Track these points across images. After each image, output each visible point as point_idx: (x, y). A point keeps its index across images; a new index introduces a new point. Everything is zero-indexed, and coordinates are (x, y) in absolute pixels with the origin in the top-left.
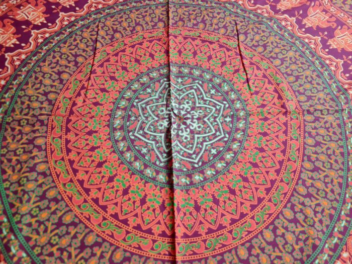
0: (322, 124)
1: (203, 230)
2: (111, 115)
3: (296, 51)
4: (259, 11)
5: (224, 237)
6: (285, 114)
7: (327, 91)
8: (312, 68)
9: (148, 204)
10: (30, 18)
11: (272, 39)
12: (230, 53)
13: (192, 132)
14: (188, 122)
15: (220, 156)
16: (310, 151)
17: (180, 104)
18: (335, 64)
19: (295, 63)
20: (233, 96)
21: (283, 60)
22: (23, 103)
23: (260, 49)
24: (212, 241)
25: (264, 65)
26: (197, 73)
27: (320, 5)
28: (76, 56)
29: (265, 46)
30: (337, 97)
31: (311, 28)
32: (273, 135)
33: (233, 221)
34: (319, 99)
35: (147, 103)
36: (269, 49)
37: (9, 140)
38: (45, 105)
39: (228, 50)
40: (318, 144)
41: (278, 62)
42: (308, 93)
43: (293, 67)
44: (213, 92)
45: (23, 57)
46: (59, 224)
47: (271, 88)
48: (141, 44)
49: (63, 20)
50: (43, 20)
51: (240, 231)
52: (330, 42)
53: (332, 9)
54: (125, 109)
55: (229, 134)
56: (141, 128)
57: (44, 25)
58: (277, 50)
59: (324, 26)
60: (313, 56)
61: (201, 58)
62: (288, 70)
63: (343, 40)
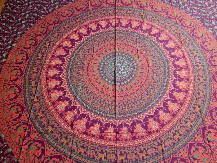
0: (159, 70)
1: (123, 96)
2: (99, 66)
3: (155, 48)
4: (144, 35)
5: (129, 97)
6: (149, 67)
7: (162, 61)
8: (159, 54)
9: (109, 89)
10: (75, 38)
11: (148, 44)
12: (134, 49)
13: (121, 71)
14: (120, 69)
15: (129, 78)
16: (154, 77)
17: (118, 64)
18: (166, 52)
19: (154, 52)
20: (134, 62)
21: (150, 51)
22: (75, 63)
23: (143, 47)
24: (125, 98)
25: (144, 52)
26: (123, 55)
27: (165, 32)
28: (88, 50)
29: (145, 47)
30: (165, 62)
31: (161, 40)
32: (144, 73)
33: (131, 94)
34: (160, 63)
35: (109, 64)
36: (146, 47)
37: (73, 73)
38: (81, 64)
39: (134, 48)
40: (157, 75)
41: (148, 52)
42: (157, 61)
43: (153, 53)
44: (128, 60)
45: (74, 50)
46: (88, 93)
47: (145, 59)
48: (107, 46)
49: (84, 39)
50: (78, 39)
51: (133, 96)
52: (166, 45)
53: (169, 34)
54: (103, 65)
55: (132, 72)
56: (107, 70)
57: (78, 40)
58: (149, 48)
59: (165, 40)
60: (160, 50)
61: (125, 50)
62: (151, 54)
63: (171, 44)
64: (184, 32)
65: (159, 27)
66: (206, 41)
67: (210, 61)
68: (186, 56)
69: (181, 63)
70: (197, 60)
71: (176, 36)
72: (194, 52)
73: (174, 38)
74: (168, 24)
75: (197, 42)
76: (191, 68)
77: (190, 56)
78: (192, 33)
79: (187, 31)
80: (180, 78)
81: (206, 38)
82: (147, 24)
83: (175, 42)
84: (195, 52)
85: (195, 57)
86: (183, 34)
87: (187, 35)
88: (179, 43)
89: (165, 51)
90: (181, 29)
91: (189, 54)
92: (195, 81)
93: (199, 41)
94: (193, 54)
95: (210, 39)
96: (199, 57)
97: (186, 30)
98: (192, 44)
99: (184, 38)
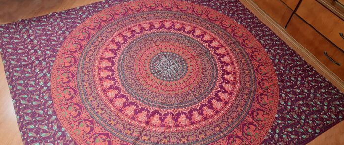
11: (155, 100)
16: (133, 71)
21: (149, 93)
23: (157, 94)
25: (154, 89)
36: (155, 96)
40: (131, 73)
41: (150, 92)
42: (137, 86)
59: (139, 114)
63: (130, 111)
64: (120, 135)
65: (154, 129)
66: (89, 133)
67: (81, 108)
68: (108, 104)
69: (112, 94)
70: (95, 104)
71: (129, 124)
72: (100, 111)
73: (129, 120)
74: (145, 140)
75: (100, 127)
76: (101, 92)
77: (104, 105)
78: (110, 138)
79: (117, 139)
80: (108, 79)
81: (90, 139)
82: (170, 127)
83: (127, 115)
84: (100, 113)
85: (98, 106)
86: (121, 131)
87: (116, 133)
88: (122, 116)
89: (133, 100)
90: (125, 138)
91: (106, 106)
92: (94, 81)
93: (97, 130)
94: (101, 109)
95: (84, 140)
96: (94, 108)
97: (119, 140)
98: (106, 121)
99: (117, 126)
